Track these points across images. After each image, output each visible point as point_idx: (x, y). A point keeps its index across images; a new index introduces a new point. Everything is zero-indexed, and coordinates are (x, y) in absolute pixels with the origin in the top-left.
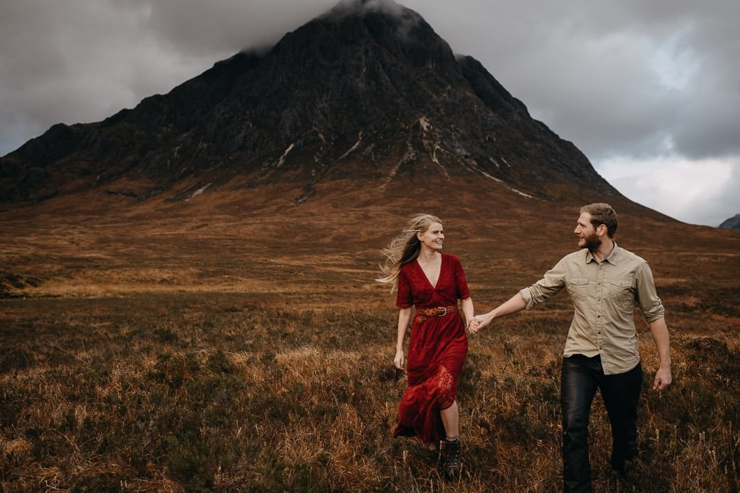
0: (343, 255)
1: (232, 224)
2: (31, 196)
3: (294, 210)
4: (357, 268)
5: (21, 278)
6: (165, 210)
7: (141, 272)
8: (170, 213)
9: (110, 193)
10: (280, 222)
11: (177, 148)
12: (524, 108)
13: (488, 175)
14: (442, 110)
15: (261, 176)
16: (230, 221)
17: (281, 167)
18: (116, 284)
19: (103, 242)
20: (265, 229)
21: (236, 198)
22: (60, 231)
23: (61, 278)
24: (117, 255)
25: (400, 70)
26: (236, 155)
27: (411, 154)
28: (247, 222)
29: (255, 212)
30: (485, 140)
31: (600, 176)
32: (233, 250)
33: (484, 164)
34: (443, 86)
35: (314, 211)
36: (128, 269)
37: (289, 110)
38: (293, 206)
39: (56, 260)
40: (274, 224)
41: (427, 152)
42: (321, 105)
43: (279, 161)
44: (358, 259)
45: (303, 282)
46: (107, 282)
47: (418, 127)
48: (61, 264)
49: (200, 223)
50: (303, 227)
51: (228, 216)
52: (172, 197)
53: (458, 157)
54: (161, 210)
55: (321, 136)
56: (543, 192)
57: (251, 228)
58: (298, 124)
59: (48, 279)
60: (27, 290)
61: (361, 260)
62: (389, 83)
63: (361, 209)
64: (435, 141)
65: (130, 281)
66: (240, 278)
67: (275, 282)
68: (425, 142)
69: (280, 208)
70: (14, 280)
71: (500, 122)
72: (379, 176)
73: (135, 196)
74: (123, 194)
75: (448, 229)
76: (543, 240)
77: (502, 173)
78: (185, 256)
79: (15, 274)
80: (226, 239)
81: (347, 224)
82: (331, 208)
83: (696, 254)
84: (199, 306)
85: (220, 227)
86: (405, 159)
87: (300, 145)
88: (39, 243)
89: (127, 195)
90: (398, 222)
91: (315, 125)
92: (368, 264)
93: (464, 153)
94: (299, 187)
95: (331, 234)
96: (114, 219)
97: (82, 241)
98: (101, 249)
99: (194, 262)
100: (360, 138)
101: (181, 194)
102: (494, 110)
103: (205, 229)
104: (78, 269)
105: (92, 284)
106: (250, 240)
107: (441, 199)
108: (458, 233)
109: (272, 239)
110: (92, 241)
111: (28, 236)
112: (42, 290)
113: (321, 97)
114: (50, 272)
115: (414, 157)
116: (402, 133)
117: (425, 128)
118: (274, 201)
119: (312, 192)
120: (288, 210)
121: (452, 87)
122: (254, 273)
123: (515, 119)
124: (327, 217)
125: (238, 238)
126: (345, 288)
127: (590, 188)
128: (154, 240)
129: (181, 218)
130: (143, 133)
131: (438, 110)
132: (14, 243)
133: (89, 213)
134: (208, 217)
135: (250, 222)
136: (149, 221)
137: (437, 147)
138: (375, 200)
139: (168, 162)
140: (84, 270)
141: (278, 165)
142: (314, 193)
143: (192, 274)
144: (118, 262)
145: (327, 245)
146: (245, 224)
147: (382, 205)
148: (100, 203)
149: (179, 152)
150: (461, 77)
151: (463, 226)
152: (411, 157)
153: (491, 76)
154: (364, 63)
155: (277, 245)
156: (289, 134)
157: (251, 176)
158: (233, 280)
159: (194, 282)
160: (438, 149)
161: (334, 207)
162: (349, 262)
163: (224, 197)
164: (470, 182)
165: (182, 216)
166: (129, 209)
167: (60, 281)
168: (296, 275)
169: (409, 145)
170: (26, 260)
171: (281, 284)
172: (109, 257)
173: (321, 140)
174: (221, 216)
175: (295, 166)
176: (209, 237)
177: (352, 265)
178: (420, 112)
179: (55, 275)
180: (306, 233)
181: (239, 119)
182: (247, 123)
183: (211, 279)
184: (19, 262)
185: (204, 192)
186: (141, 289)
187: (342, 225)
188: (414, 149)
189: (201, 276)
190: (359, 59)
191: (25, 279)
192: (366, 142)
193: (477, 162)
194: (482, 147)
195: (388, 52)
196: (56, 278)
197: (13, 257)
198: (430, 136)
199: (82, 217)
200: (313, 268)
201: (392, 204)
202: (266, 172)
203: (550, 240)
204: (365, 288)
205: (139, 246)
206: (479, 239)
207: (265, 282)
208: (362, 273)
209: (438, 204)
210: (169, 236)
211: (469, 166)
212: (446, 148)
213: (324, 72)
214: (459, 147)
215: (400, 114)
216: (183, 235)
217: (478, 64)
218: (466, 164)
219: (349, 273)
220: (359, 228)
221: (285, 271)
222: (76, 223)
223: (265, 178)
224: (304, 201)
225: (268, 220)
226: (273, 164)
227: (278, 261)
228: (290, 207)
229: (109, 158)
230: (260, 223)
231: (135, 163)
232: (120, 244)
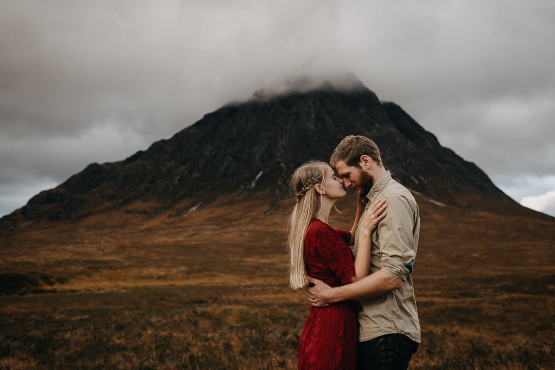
1: (217, 232)
2: (73, 216)
3: (263, 221)
5: (53, 277)
6: (169, 224)
7: (144, 271)
8: (172, 226)
9: (129, 212)
10: (253, 230)
11: (178, 177)
12: (435, 138)
15: (239, 195)
16: (216, 230)
17: (254, 188)
18: (124, 280)
19: (121, 249)
20: (242, 236)
21: (220, 213)
22: (91, 241)
23: (83, 277)
24: (129, 258)
25: (339, 114)
26: (220, 181)
28: (229, 231)
29: (234, 223)
30: (406, 163)
31: (497, 188)
32: (217, 252)
33: (406, 182)
34: (372, 124)
35: (278, 221)
36: (134, 268)
37: (258, 147)
38: (263, 218)
39: (81, 263)
40: (248, 231)
42: (282, 143)
43: (251, 185)
45: (266, 276)
46: (117, 279)
48: (84, 266)
49: (193, 233)
50: (270, 233)
51: (214, 227)
52: (173, 213)
54: (166, 223)
55: (283, 165)
56: (453, 201)
57: (231, 235)
58: (266, 156)
59: (73, 278)
60: (55, 287)
62: (332, 124)
65: (136, 278)
66: (218, 274)
67: (245, 276)
69: (253, 220)
70: (46, 279)
71: (417, 150)
73: (147, 214)
74: (138, 212)
76: (456, 238)
77: (421, 188)
78: (180, 258)
79: (48, 275)
80: (212, 244)
84: (173, 298)
85: (208, 235)
87: (267, 172)
88: (75, 250)
89: (141, 213)
91: (278, 157)
94: (266, 203)
96: (132, 231)
97: (107, 248)
98: (119, 253)
99: (185, 262)
101: (180, 211)
102: (412, 140)
103: (196, 237)
104: (96, 269)
105: (105, 281)
106: (230, 245)
109: (247, 243)
110: (113, 248)
111: (67, 245)
112: (67, 287)
113: (282, 136)
114: (75, 272)
118: (249, 214)
119: (276, 207)
120: (259, 221)
121: (380, 125)
122: (230, 269)
123: (429, 147)
125: (221, 243)
127: (490, 197)
128: (159, 246)
129: (180, 229)
130: (153, 167)
132: (57, 251)
133: (114, 227)
134: (199, 227)
135: (231, 230)
136: (157, 232)
139: (171, 188)
140: (101, 270)
141: (251, 188)
142: (278, 208)
143: (182, 271)
144: (128, 263)
146: (227, 232)
148: (122, 219)
149: (179, 180)
150: (386, 117)
154: (313, 110)
155: (250, 248)
156: (259, 164)
157: (231, 196)
158: (212, 275)
159: (183, 278)
163: (211, 213)
165: (181, 227)
166: (142, 223)
167: (81, 279)
168: (261, 271)
170: (59, 264)
171: (250, 278)
172: (122, 260)
173: (282, 168)
174: (209, 227)
175: (263, 188)
176: (200, 242)
179: (79, 274)
180: (273, 238)
181: (222, 155)
182: (228, 157)
183: (196, 275)
184: (54, 265)
185: (197, 209)
186: (141, 284)
189: (188, 273)
190: (309, 108)
191: (55, 278)
193: (401, 180)
194: (405, 169)
195: (330, 101)
196: (80, 276)
199: (108, 230)
202: (242, 193)
205: (147, 251)
207: (237, 276)
210: (170, 243)
213: (283, 118)
216: (180, 242)
217: (398, 107)
221: (254, 268)
222: (105, 235)
223: (241, 197)
224: (271, 214)
225: (243, 228)
226: (248, 187)
227: (249, 260)
228: (261, 218)
229: (128, 187)
230: (238, 231)
231: (147, 190)
232: (133, 250)
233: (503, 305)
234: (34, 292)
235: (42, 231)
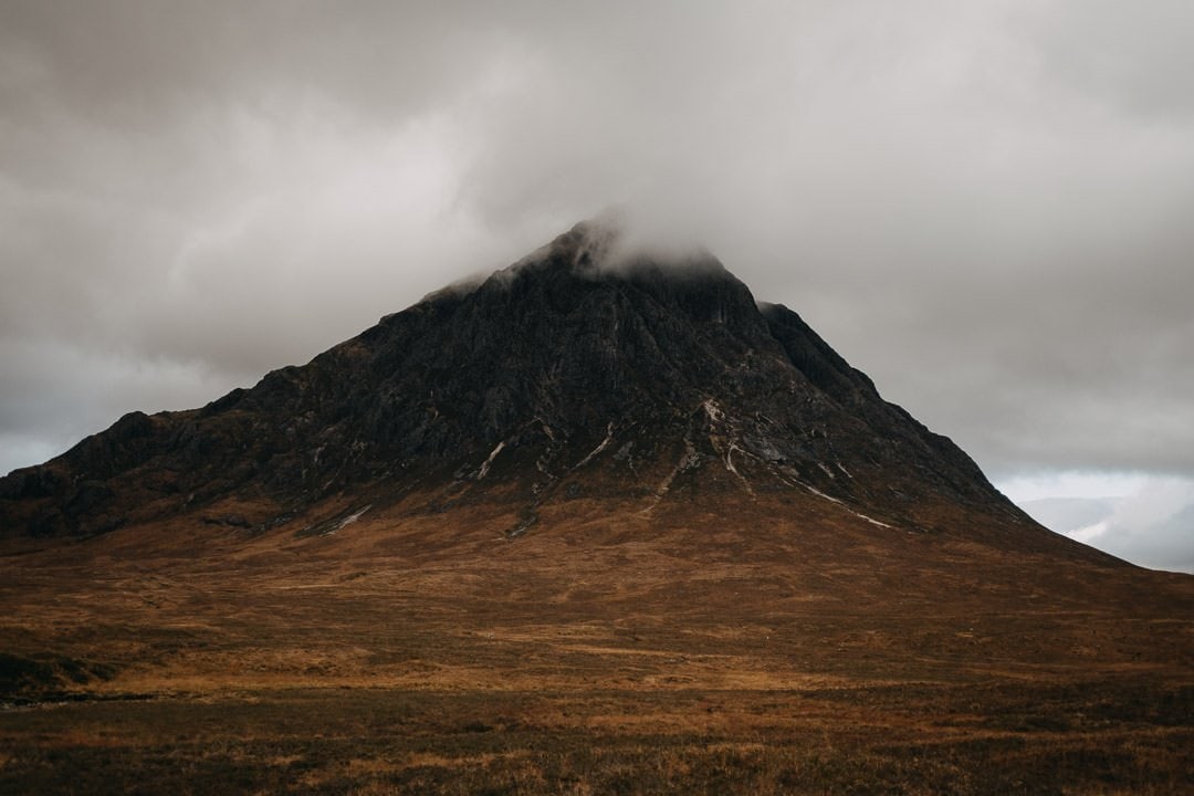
0: (595, 625)
1: (406, 572)
2: (83, 526)
3: (505, 549)
4: (620, 646)
5: (84, 665)
6: (297, 550)
7: (276, 654)
8: (304, 555)
9: (209, 522)
10: (483, 569)
11: (319, 450)
12: (870, 384)
13: (817, 492)
14: (739, 388)
15: (452, 493)
16: (402, 568)
17: (484, 479)
18: (237, 674)
19: (199, 603)
20: (459, 581)
21: (410, 530)
22: (129, 585)
23: (146, 665)
24: (227, 625)
25: (671, 327)
26: (412, 460)
27: (692, 458)
28: (430, 569)
29: (442, 553)
30: (810, 435)
31: (998, 492)
32: (411, 615)
33: (809, 473)
34: (740, 351)
35: (538, 550)
36: (253, 649)
37: (497, 388)
38: (503, 543)
39: (134, 634)
40: (474, 571)
41: (718, 455)
42: (549, 382)
43: (480, 470)
44: (619, 630)
45: (543, 672)
46: (220, 672)
47: (701, 413)
48: (142, 641)
49: (353, 571)
50: (522, 576)
51: (398, 559)
52: (307, 528)
53: (767, 462)
54: (290, 549)
55: (548, 430)
56: (907, 518)
57: (437, 579)
58: (511, 410)
59: (125, 667)
60: (91, 686)
61: (625, 633)
62: (655, 347)
63: (613, 547)
64: (729, 437)
65: (259, 671)
66: (438, 665)
67: (497, 671)
68: (714, 439)
69: (482, 545)
70: (72, 668)
71: (832, 407)
72: (641, 493)
73: (248, 527)
74: (229, 523)
75: (758, 579)
76: (918, 597)
77: (839, 488)
78: (336, 626)
79: (75, 659)
80: (399, 598)
81: (591, 572)
82: (565, 545)
83: (1180, 621)
85: (386, 577)
86: (682, 465)
87: (513, 444)
88: (96, 603)
89: (235, 525)
90: (675, 568)
91: (539, 413)
92: (637, 640)
93: (777, 456)
94: (512, 511)
95: (568, 589)
96: (214, 564)
97: (166, 600)
98: (197, 613)
99: (357, 637)
100: (610, 433)
101: (322, 523)
102: (823, 388)
103: (361, 580)
104: (173, 649)
105: (195, 675)
106: (435, 599)
107: (742, 530)
108: (777, 587)
109: (472, 596)
110: (181, 601)
111: (77, 592)
112: (117, 687)
113: (547, 369)
114: (126, 654)
115: (696, 463)
116: (678, 424)
117: (713, 417)
118: (472, 535)
119: (533, 519)
120: (495, 549)
121: (755, 353)
122: (458, 655)
123: (857, 401)
124: (557, 561)
125: (417, 595)
126: (615, 681)
127: (983, 511)
128: (282, 599)
129: (322, 562)
130: (265, 426)
131: (733, 388)
132: (57, 604)
133: (173, 554)
134: (366, 560)
135: (435, 568)
136: (272, 568)
137: (734, 447)
138: (635, 533)
139: (304, 472)
140: (183, 651)
141: (479, 477)
142: (537, 521)
143: (359, 658)
144: (233, 636)
145: (563, 607)
146: (428, 572)
147: (646, 541)
148: (193, 538)
149: (322, 456)
150: (767, 336)
151: (783, 575)
152: (693, 463)
153: (816, 335)
154: (615, 316)
155: (482, 608)
156: (497, 427)
157: (435, 494)
158: (426, 668)
159: (363, 672)
160: (734, 450)
161: (568, 543)
162: (604, 637)
163: (389, 528)
164: (788, 502)
165: (323, 558)
166: (239, 547)
167: (144, 671)
168: (527, 660)
169: (688, 443)
170: (87, 635)
171: (507, 676)
172: (218, 629)
173: (547, 437)
174: (387, 560)
175: (505, 478)
176: (372, 593)
177: (612, 642)
178: (704, 391)
179: (135, 659)
180: (526, 587)
181: (419, 403)
182: (432, 409)
183: (390, 666)
184: (76, 638)
185: (359, 520)
186: (279, 683)
187: (583, 573)
188: (697, 450)
189: (372, 661)
190: (608, 310)
191: (90, 667)
192: (620, 439)
193: (797, 470)
194: (805, 446)
195: (652, 299)
196: (138, 664)
197: (67, 629)
198: (722, 429)
199: (164, 561)
200: (549, 646)
201: (662, 539)
202: (459, 488)
203: (927, 598)
204: (648, 682)
205: (258, 609)
206: (810, 597)
207: (480, 672)
208: (632, 655)
209: (738, 539)
210: (305, 593)
211: (786, 477)
212: (748, 449)
213: (551, 330)
214: (768, 447)
215: (673, 394)
216: (327, 590)
217: (794, 317)
218: (782, 475)
219: (611, 654)
220: (611, 578)
221: (507, 652)
222: (154, 570)
223: (457, 496)
224: (521, 535)
225: (463, 564)
226: (471, 475)
227: (489, 634)
228: (498, 544)
229: (210, 466)
230: (450, 571)
231: (251, 474)
232: (227, 607)
234: (47, 698)
235: (13, 558)
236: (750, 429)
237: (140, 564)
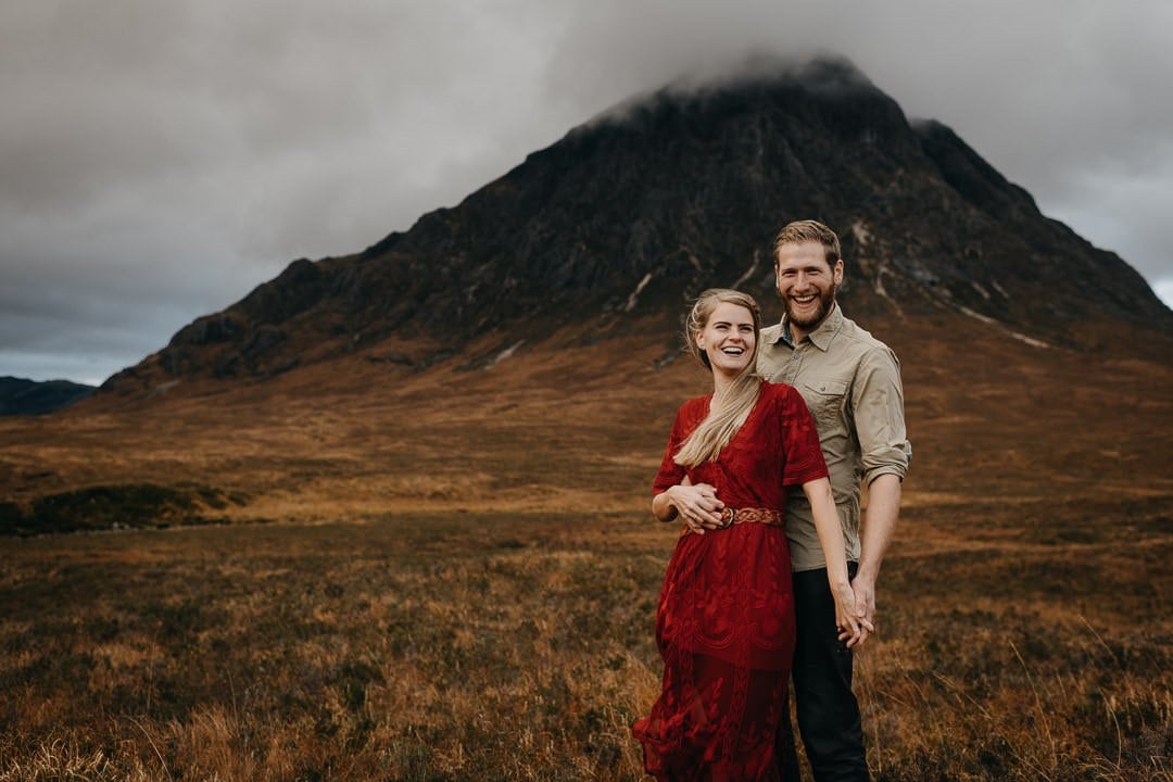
1: (556, 402)
2: (262, 368)
3: (653, 378)
5: (222, 493)
6: (455, 385)
7: (405, 481)
8: (463, 389)
9: (374, 360)
10: (630, 398)
11: (473, 288)
12: (1030, 200)
13: (969, 312)
14: (889, 209)
15: (601, 326)
16: (553, 399)
17: (633, 310)
18: (364, 500)
19: (360, 436)
20: (606, 410)
21: (562, 362)
22: (299, 420)
23: (281, 492)
24: (375, 456)
25: (818, 149)
26: (562, 294)
28: (580, 399)
29: (592, 383)
30: (964, 255)
32: (555, 443)
33: (962, 294)
34: (890, 170)
35: (684, 379)
36: (384, 476)
37: (642, 222)
38: (651, 373)
39: (278, 464)
40: (622, 401)
41: (867, 278)
42: (693, 212)
43: (627, 302)
46: (350, 498)
47: (848, 238)
48: (284, 470)
49: (507, 403)
50: (666, 405)
51: (549, 391)
52: (465, 363)
53: (919, 285)
54: (449, 384)
55: (694, 260)
56: (1067, 337)
57: (584, 408)
58: (658, 242)
59: (261, 493)
60: (228, 512)
62: (801, 171)
64: (879, 260)
65: (388, 496)
66: (556, 489)
67: (612, 494)
68: (863, 262)
69: (630, 376)
70: (210, 496)
71: (988, 225)
73: (410, 364)
74: (392, 361)
76: (1069, 416)
77: (995, 308)
78: (480, 455)
79: (214, 487)
80: (545, 427)
84: (458, 538)
85: (537, 408)
87: (660, 276)
88: (267, 438)
89: (399, 362)
91: (685, 243)
93: (929, 276)
94: (660, 342)
96: (380, 400)
97: (330, 434)
98: (354, 445)
99: (490, 464)
100: (757, 261)
101: (478, 359)
102: (978, 204)
103: (513, 411)
104: (309, 477)
105: (327, 500)
106: (581, 428)
108: (922, 409)
109: (617, 424)
110: (343, 434)
111: (251, 427)
112: (251, 512)
113: (692, 199)
114: (267, 482)
117: (862, 240)
118: (622, 365)
119: (681, 349)
120: (645, 379)
121: (906, 172)
122: (581, 480)
123: (1014, 217)
125: (563, 424)
127: (1150, 328)
128: (435, 431)
129: (479, 396)
130: (421, 267)
131: (883, 209)
133: (343, 391)
134: (518, 393)
135: (584, 399)
136: (431, 402)
137: (883, 269)
139: (460, 310)
140: (318, 479)
141: (628, 309)
143: (482, 483)
144: (371, 465)
146: (576, 403)
148: (360, 375)
149: (476, 294)
150: (920, 153)
151: (929, 397)
153: (972, 149)
154: (759, 141)
155: (624, 435)
156: (643, 259)
157: (585, 327)
158: (544, 492)
159: (484, 497)
160: (884, 274)
163: (543, 361)
164: (941, 324)
165: (481, 392)
166: (401, 384)
167: (279, 497)
170: (235, 465)
171: (621, 498)
172: (361, 459)
173: (692, 267)
174: (540, 392)
175: (653, 309)
176: (520, 423)
178: (852, 213)
179: (274, 487)
181: (566, 239)
182: (577, 244)
183: (510, 490)
184: (224, 468)
185: (514, 354)
186: (399, 507)
189: (494, 486)
190: (752, 135)
191: (228, 494)
192: (766, 266)
193: (950, 290)
194: (959, 266)
195: (798, 122)
196: (275, 492)
197: (217, 461)
198: (871, 252)
199: (333, 398)
202: (608, 320)
203: (1080, 417)
205: (411, 441)
206: (957, 419)
207: (595, 494)
210: (458, 424)
211: (939, 299)
212: (898, 271)
213: (696, 160)
214: (920, 269)
216: (479, 422)
217: (948, 131)
218: (935, 297)
221: (630, 477)
222: (326, 407)
223: (606, 329)
224: (670, 364)
225: (611, 395)
226: (620, 308)
227: (621, 460)
228: (648, 373)
229: (372, 308)
230: (599, 401)
231: (410, 314)
232: (383, 439)
233: (1148, 560)
234: (187, 521)
235: (201, 399)
236: (899, 251)
237: (314, 402)
